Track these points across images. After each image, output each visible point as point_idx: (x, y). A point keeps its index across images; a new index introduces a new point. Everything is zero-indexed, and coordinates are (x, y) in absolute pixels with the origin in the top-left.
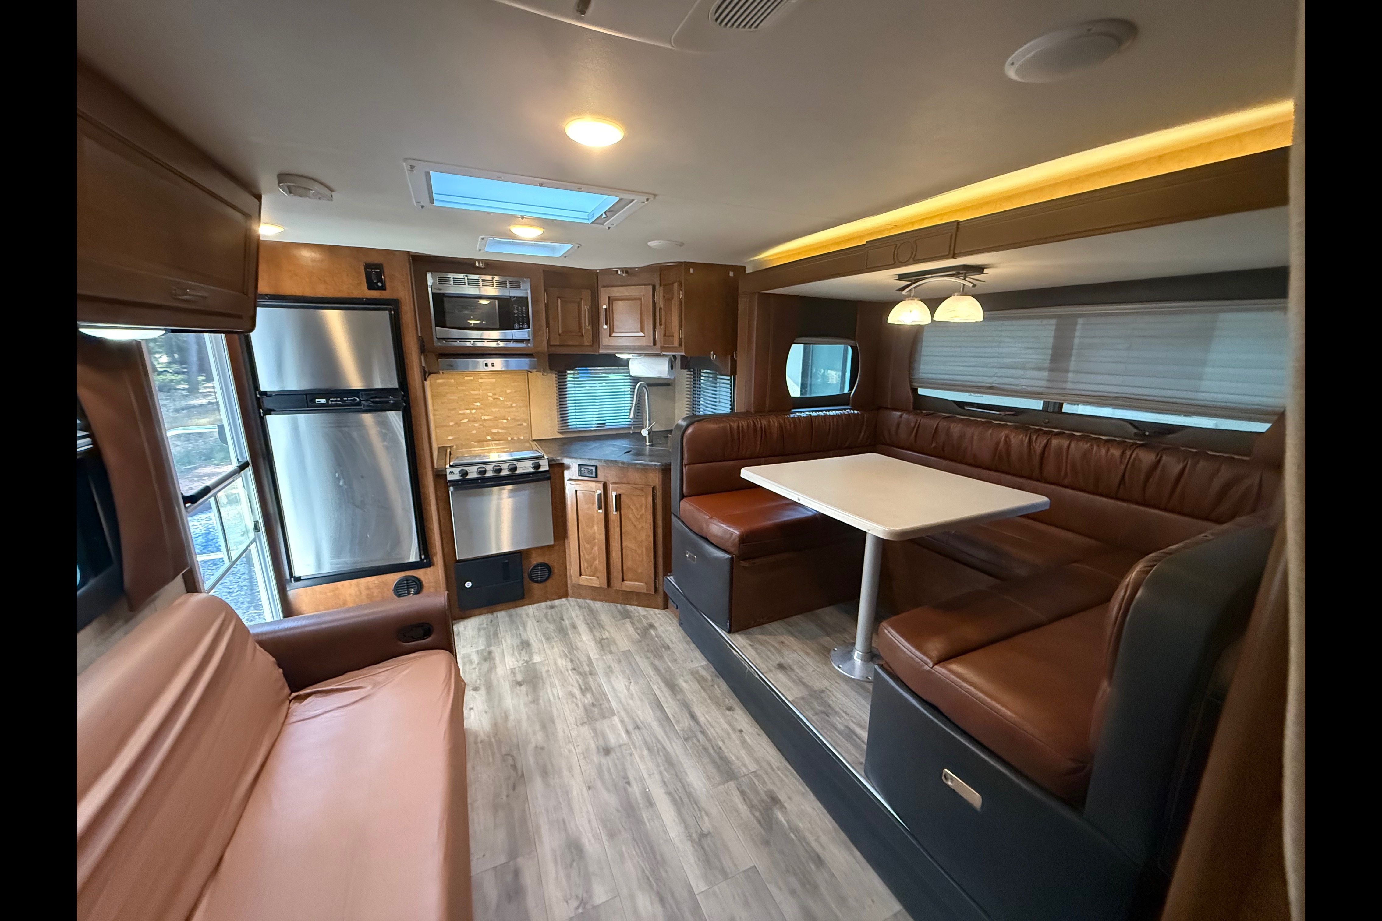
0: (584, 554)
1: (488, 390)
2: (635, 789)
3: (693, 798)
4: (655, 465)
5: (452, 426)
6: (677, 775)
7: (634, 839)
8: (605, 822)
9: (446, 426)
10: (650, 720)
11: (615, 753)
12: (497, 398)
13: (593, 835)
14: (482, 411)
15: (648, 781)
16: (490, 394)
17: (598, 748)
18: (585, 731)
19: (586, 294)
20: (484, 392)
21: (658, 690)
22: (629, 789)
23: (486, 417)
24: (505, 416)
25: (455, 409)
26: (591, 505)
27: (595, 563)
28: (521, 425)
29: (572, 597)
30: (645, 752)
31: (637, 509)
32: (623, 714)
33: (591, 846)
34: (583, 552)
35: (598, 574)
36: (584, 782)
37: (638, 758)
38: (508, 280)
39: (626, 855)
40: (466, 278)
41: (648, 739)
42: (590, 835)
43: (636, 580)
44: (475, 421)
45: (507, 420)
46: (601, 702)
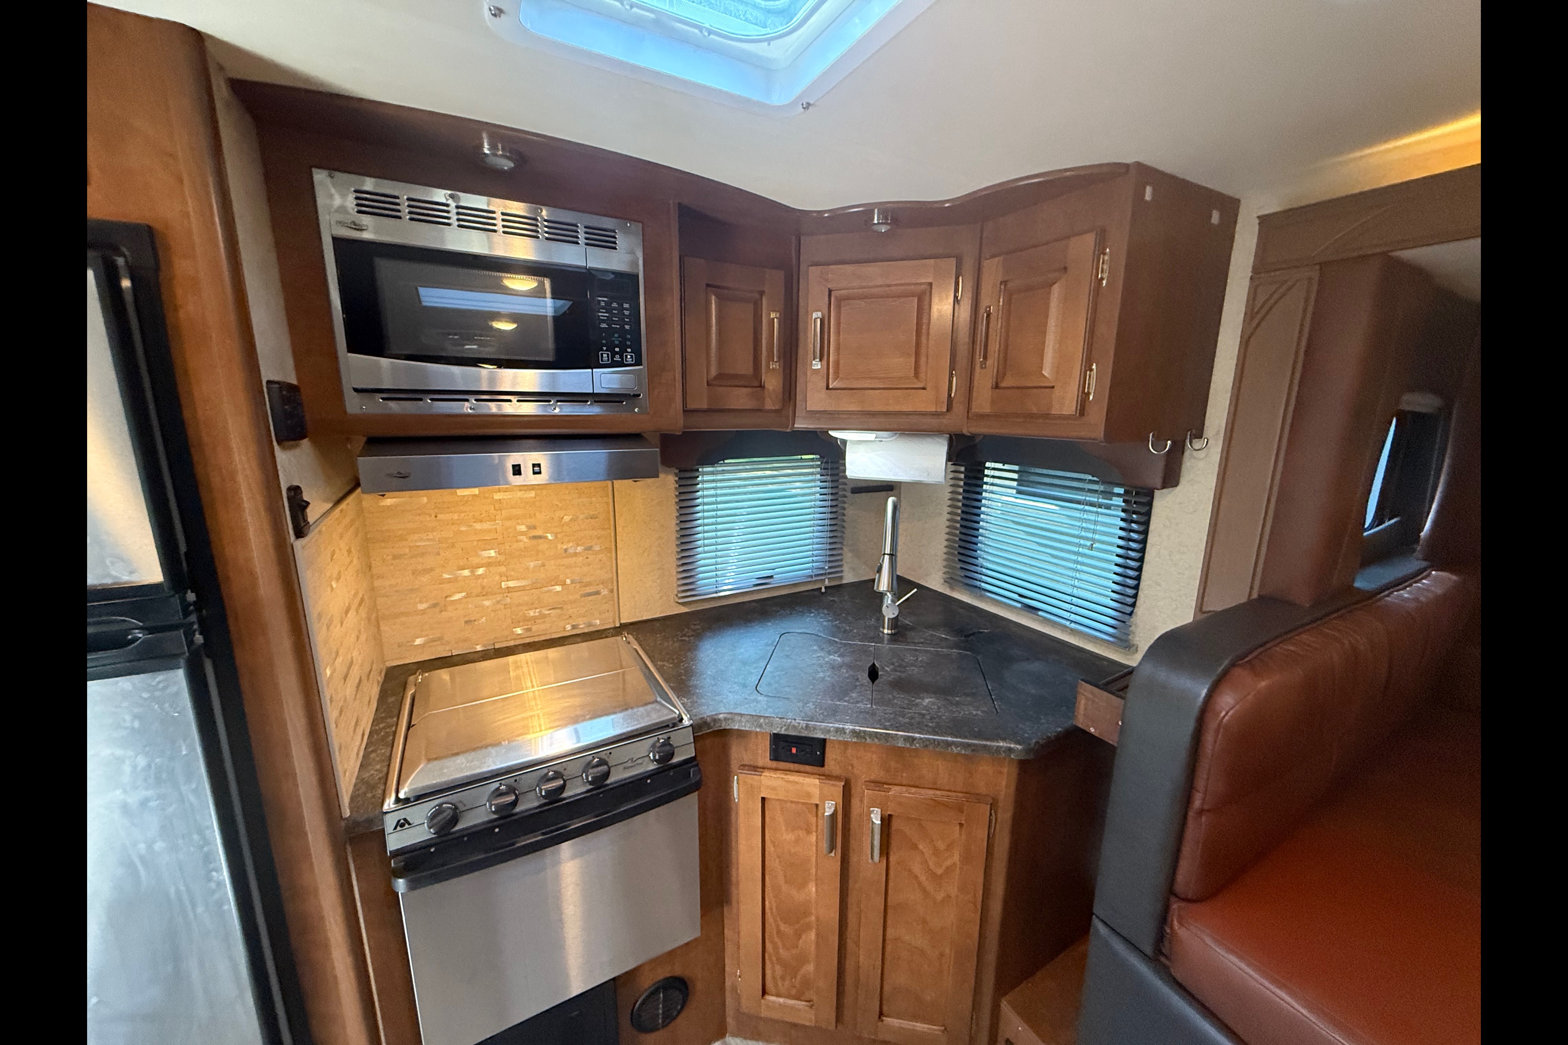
0: (776, 948)
1: (517, 517)
4: (1010, 750)
5: (423, 612)
9: (407, 614)
12: (540, 537)
14: (503, 569)
16: (523, 528)
19: (774, 279)
20: (508, 523)
23: (511, 584)
24: (557, 577)
25: (432, 570)
26: (801, 833)
27: (802, 971)
28: (598, 593)
29: (735, 1035)
31: (936, 852)
34: (772, 942)
35: (811, 994)
38: (582, 221)
40: (453, 204)
43: (915, 1018)
44: (485, 593)
45: (563, 584)
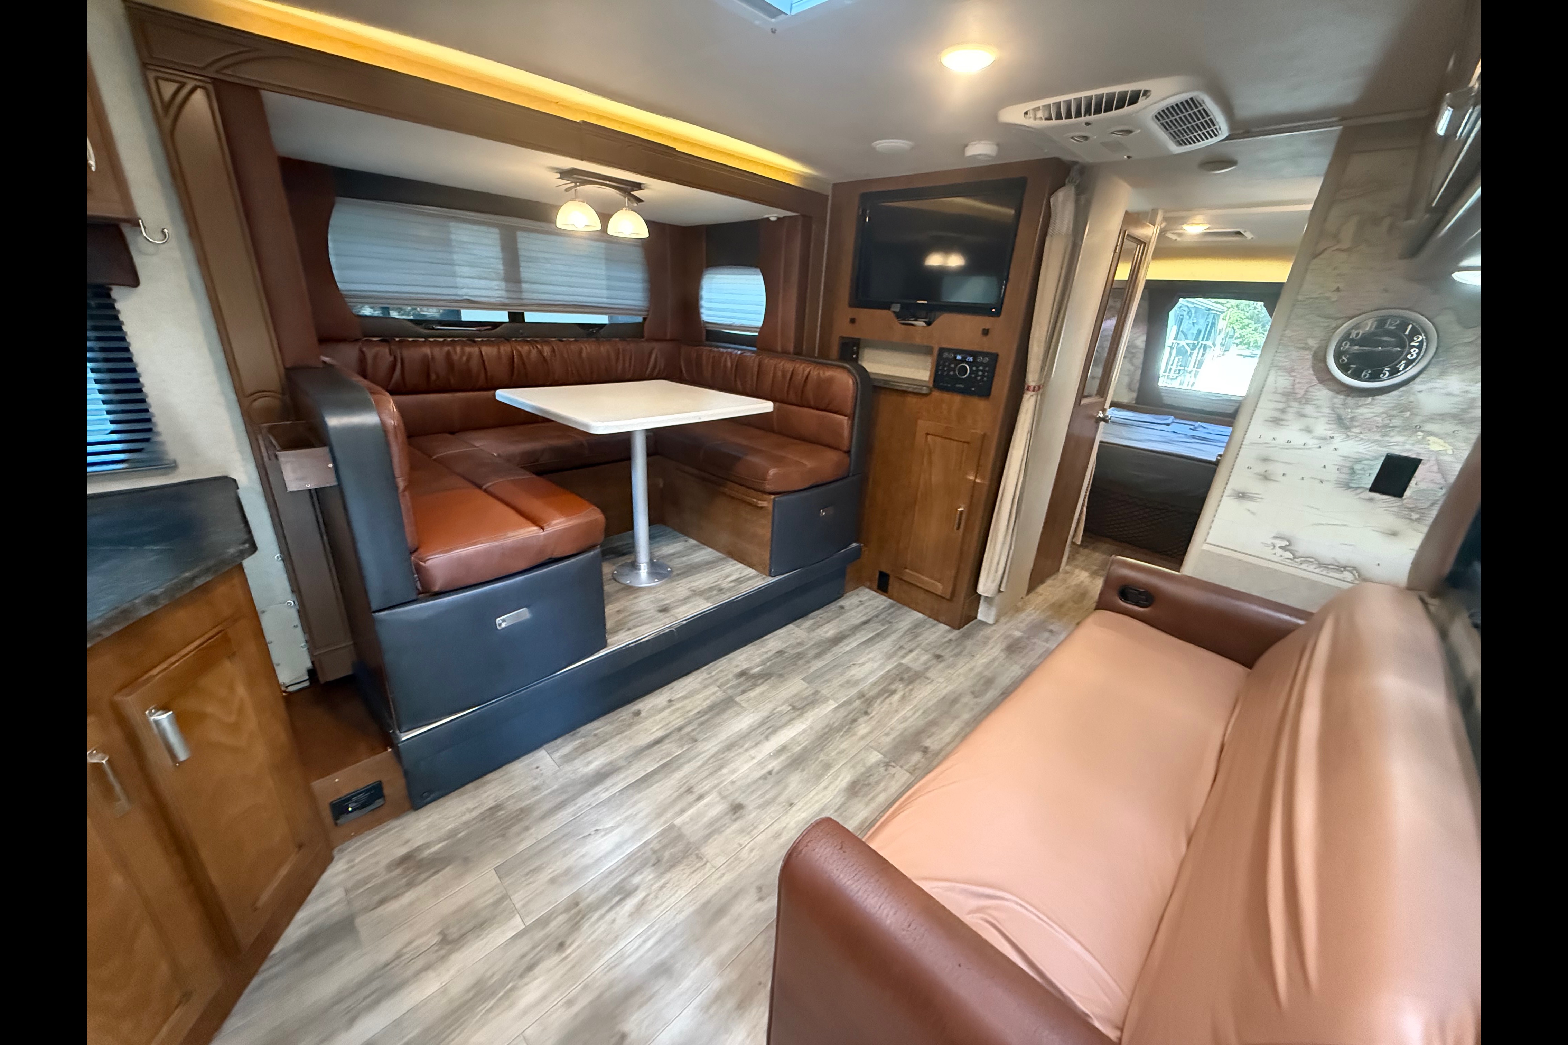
2: (775, 764)
3: (764, 720)
6: (744, 737)
7: (822, 750)
8: (819, 777)
10: (672, 782)
11: (737, 798)
13: (836, 779)
15: (760, 757)
17: (736, 820)
18: (709, 850)
21: (610, 791)
22: (775, 771)
30: (725, 771)
32: (669, 815)
33: (845, 779)
36: (787, 812)
37: (736, 775)
39: (838, 750)
41: (706, 773)
42: (837, 782)
46: (649, 853)
